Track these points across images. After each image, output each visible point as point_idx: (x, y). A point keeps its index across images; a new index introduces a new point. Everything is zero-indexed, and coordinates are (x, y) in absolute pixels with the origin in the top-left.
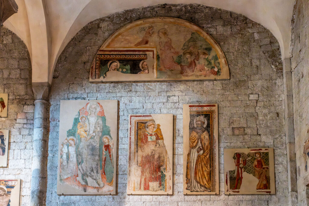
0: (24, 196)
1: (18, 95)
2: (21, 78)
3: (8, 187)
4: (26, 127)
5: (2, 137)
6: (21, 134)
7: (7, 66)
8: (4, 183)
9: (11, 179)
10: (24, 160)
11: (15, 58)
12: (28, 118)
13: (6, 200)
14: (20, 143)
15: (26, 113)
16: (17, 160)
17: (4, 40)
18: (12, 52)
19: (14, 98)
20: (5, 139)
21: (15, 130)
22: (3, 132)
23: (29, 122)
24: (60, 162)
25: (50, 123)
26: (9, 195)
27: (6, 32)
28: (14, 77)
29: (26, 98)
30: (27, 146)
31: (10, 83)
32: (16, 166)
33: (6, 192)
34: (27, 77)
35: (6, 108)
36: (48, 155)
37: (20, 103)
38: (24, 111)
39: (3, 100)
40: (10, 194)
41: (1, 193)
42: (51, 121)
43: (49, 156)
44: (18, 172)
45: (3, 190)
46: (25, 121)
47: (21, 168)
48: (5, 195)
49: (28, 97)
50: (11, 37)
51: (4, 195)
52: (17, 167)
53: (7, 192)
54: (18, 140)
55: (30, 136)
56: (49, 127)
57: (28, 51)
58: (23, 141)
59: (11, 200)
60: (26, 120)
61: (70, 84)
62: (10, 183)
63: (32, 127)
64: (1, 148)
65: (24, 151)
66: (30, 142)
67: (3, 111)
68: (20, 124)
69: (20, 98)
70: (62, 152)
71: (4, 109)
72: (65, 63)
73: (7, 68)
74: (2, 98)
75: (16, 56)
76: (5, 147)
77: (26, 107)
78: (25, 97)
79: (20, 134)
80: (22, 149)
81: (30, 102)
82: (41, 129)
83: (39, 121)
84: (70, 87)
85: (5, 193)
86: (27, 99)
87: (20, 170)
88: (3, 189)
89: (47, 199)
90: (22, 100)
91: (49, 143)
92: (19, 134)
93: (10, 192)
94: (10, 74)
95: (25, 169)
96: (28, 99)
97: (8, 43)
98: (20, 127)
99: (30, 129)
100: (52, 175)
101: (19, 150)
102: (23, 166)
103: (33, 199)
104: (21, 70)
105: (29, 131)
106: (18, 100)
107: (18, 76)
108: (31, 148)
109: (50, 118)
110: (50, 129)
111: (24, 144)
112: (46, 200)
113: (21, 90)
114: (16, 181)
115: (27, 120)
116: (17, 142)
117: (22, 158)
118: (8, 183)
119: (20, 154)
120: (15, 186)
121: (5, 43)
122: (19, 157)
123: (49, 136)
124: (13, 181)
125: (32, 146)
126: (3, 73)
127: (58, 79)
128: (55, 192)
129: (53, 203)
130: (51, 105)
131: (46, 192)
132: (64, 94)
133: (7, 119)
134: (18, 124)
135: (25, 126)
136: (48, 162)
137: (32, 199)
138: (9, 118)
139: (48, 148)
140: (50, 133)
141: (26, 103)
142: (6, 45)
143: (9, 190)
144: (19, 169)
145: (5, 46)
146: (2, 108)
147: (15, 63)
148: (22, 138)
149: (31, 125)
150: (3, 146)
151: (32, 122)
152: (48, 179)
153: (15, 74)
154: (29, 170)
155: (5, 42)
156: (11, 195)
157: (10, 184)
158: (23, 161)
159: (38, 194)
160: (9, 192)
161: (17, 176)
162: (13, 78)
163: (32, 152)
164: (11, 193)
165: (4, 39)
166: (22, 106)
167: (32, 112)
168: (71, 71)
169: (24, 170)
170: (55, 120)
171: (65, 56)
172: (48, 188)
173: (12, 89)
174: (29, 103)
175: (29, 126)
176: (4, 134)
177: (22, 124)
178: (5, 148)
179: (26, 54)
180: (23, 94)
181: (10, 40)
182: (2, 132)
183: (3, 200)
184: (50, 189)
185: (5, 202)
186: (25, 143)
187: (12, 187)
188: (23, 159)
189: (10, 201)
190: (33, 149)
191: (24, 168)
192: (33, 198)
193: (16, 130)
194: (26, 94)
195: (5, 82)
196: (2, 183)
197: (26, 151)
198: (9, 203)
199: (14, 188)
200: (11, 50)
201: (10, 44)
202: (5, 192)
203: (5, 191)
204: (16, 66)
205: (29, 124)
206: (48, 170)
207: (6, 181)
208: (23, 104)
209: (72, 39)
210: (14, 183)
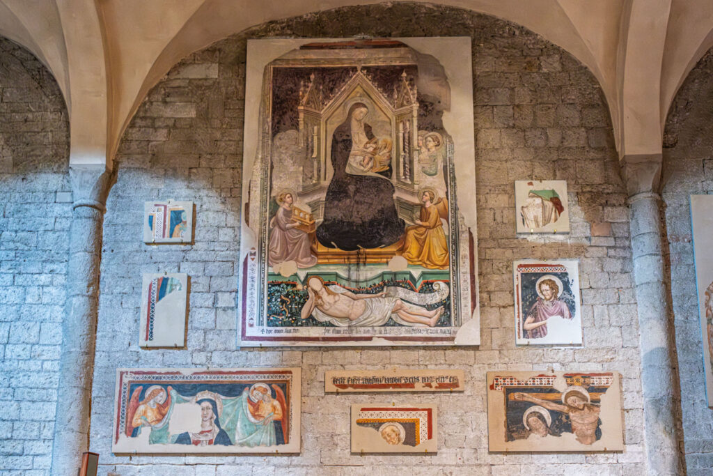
0: (630, 412)
1: (588, 185)
2: (589, 146)
3: (592, 390)
4: (614, 254)
5: (564, 277)
6: (605, 270)
7: (554, 120)
8: (582, 380)
9: (597, 372)
10: (618, 329)
11: (572, 104)
12: (616, 236)
13: (591, 418)
14: (604, 291)
15: (611, 223)
16: (603, 329)
17: (543, 66)
18: (564, 90)
19: (580, 191)
20: (570, 281)
21: (589, 261)
22: (566, 266)
23: (619, 243)
24: (708, 333)
25: (670, 245)
26: (596, 409)
27: (546, 47)
28: (573, 145)
29: (606, 191)
30: (622, 297)
31: (566, 157)
32: (602, 341)
33: (589, 402)
34: (604, 144)
35: (565, 213)
36: (674, 317)
37: (594, 202)
38: (606, 220)
39: (556, 194)
40: (598, 406)
41: (577, 403)
42: (671, 241)
43: (676, 318)
44: (609, 356)
45: (582, 396)
46: (611, 242)
47: (613, 346)
48: (586, 409)
49: (611, 189)
50: (558, 58)
51: (584, 407)
52: (604, 344)
53: (591, 401)
54: (600, 284)
55: (627, 275)
56: (669, 254)
57: (600, 88)
58: (611, 285)
59: (602, 420)
60: (613, 239)
61: (704, 160)
62: (595, 380)
63: (628, 255)
64: (565, 302)
65: (616, 308)
66: (627, 288)
67: (559, 220)
68: (600, 249)
69: (593, 190)
70: (709, 311)
71: (561, 214)
72: (687, 114)
73: (556, 125)
74: (553, 191)
75: (573, 99)
76: (575, 300)
77: (608, 209)
78: (604, 189)
79: (603, 270)
80: (611, 304)
81: (617, 200)
82: (659, 257)
83: (652, 240)
84: (707, 165)
85: (585, 402)
86: (608, 194)
87: (613, 352)
88: (582, 394)
89: (684, 417)
90: (600, 194)
91: (672, 291)
92: (600, 271)
93: (598, 401)
94: (563, 138)
95: (623, 349)
96: (612, 193)
97: (552, 73)
98: (600, 255)
99: (624, 258)
100: (689, 363)
101: (605, 306)
102: (619, 342)
103: (660, 417)
104: (588, 129)
105: (623, 264)
106: (588, 196)
107: (582, 142)
108: (632, 302)
109: (668, 234)
110: (671, 259)
111: (615, 293)
112: (683, 420)
113: (594, 173)
114: (609, 377)
115: (615, 238)
116: (598, 289)
117: (614, 324)
118: (591, 381)
119: (607, 316)
120: (609, 386)
121: (545, 73)
122: (606, 323)
123: (670, 274)
124: (602, 377)
125: (634, 296)
126: (547, 137)
127: (674, 149)
128: (702, 400)
129: (700, 426)
130: (666, 206)
131: (680, 401)
132: (695, 182)
133: (567, 236)
134: (594, 249)
135: (612, 252)
136: (676, 333)
137: (657, 416)
138: (574, 236)
139: (672, 303)
140: (671, 267)
141: (609, 203)
142: (548, 76)
143: (595, 396)
144: (609, 350)
145: (546, 79)
146: (555, 212)
147: (572, 115)
148: (608, 279)
149: (625, 249)
150: (568, 296)
151: (627, 243)
152: (680, 372)
153: (577, 138)
154: (634, 350)
155: (545, 70)
156: (601, 407)
157: (596, 382)
158: (617, 332)
159: (671, 406)
160: (596, 402)
161: (606, 365)
162: (570, 148)
163: (636, 310)
164: (601, 403)
165: (542, 64)
166: (601, 208)
167: (624, 221)
168: (704, 132)
169: (622, 352)
170: (680, 238)
171: (685, 100)
172: (683, 391)
173: (572, 171)
174: (615, 202)
175: (621, 253)
176: (568, 271)
177: (605, 248)
178: (573, 302)
179: (597, 96)
180: (600, 182)
181: (557, 66)
182: (562, 266)
183: (583, 420)
184: (688, 393)
185: (588, 424)
186: (616, 291)
187: (603, 390)
188: (615, 326)
189: (599, 422)
190: (636, 303)
191: (620, 347)
192: (658, 413)
193: (592, 260)
194: (607, 182)
195: (554, 156)
196: (578, 380)
197: (621, 309)
198: (598, 427)
199: (607, 391)
200: (560, 87)
201: (558, 75)
202: (587, 401)
203: (584, 398)
204: (577, 121)
205: (620, 247)
206: (678, 351)
207: (585, 376)
208: (601, 205)
209: (699, 64)
210: (605, 380)
